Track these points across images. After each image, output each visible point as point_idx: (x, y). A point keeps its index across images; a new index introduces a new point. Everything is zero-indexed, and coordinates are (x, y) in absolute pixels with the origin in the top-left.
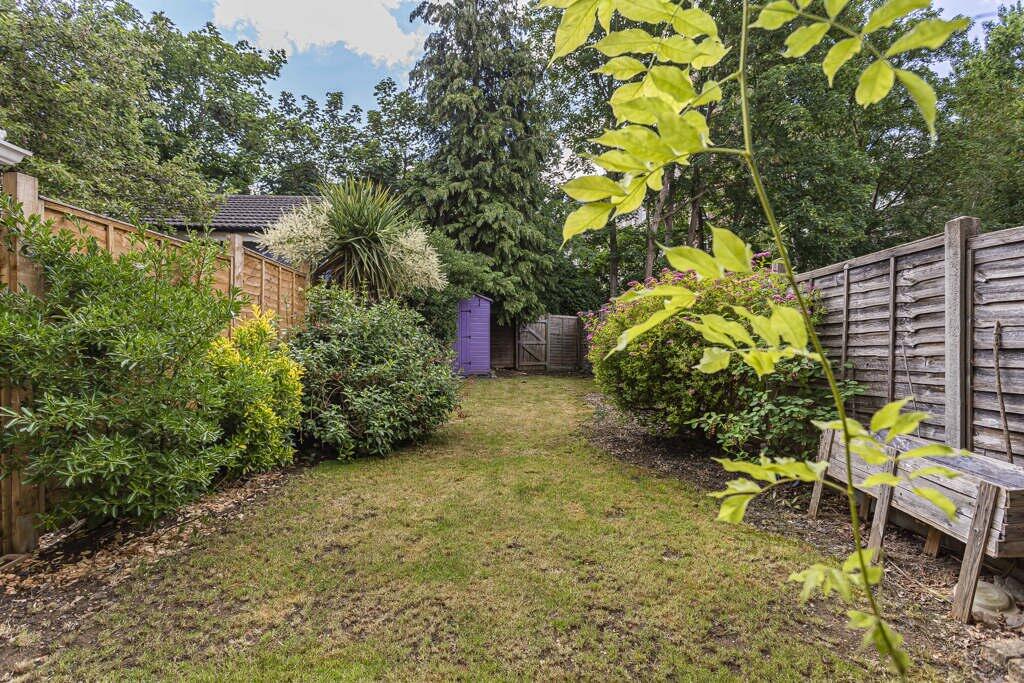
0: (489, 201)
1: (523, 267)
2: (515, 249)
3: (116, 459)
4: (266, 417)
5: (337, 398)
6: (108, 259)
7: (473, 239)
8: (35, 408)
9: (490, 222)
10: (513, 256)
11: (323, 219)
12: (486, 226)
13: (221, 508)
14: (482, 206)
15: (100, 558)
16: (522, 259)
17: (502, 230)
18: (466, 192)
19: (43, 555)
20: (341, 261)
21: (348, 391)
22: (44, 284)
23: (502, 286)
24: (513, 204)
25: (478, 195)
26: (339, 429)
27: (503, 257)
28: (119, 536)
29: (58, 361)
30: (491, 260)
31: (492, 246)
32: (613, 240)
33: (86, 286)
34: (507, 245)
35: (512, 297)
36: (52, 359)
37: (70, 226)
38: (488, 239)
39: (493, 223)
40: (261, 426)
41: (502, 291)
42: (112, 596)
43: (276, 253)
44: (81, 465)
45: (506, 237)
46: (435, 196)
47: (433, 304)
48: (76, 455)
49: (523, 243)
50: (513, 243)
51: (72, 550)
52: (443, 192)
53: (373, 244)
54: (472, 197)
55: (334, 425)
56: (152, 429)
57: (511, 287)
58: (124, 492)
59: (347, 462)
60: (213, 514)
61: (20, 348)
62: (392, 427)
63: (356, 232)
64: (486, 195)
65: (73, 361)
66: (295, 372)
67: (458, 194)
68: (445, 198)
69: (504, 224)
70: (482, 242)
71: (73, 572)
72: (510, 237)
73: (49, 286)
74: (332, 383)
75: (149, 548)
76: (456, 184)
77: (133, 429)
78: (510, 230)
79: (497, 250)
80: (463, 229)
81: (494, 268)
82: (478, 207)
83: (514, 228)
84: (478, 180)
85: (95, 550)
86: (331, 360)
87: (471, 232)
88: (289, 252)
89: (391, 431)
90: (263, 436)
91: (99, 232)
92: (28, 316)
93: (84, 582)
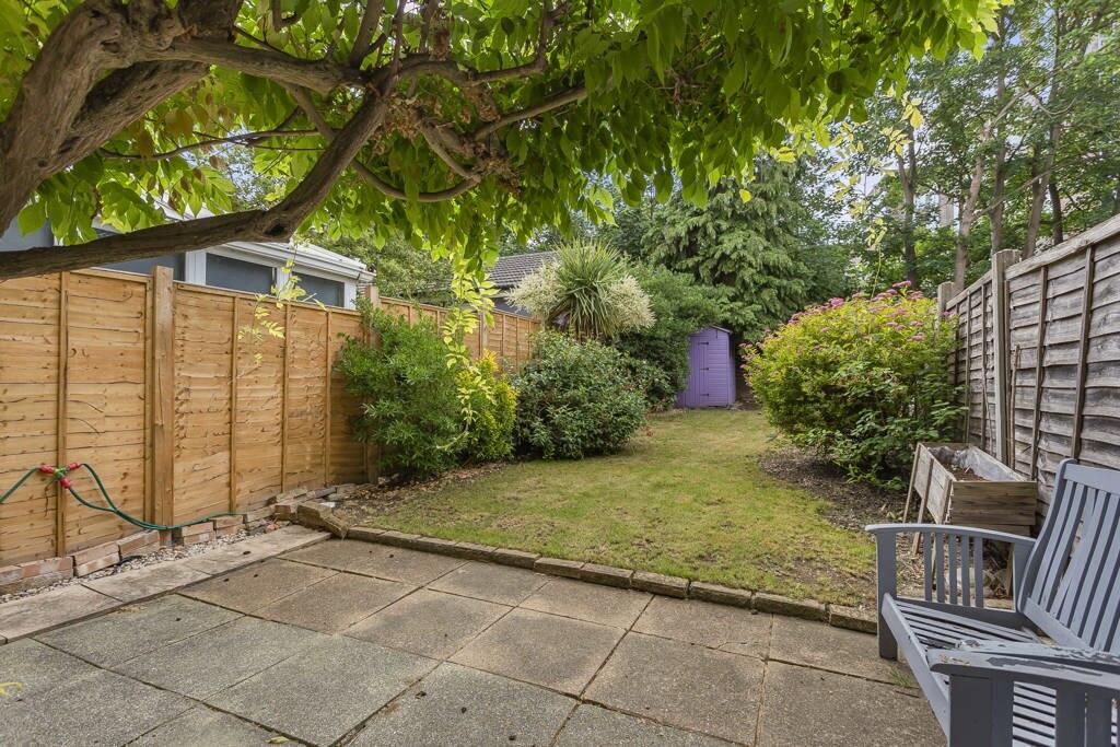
0: (731, 230)
1: (766, 295)
2: (756, 278)
3: (407, 433)
4: (488, 421)
5: (544, 414)
6: (408, 327)
7: (714, 270)
8: (375, 405)
9: (728, 253)
10: (755, 283)
11: (553, 276)
12: (724, 257)
13: (464, 477)
14: (721, 238)
15: (403, 490)
16: (766, 286)
17: (742, 259)
18: (704, 226)
19: (380, 486)
20: (568, 308)
21: (551, 409)
22: (380, 342)
23: (741, 315)
24: (757, 230)
25: (718, 228)
26: (542, 435)
27: (745, 285)
28: (412, 482)
29: (386, 384)
30: (730, 291)
31: (733, 275)
32: (911, 250)
33: (397, 344)
34: (747, 274)
35: (753, 326)
36: (383, 381)
37: (392, 310)
38: (727, 269)
39: (732, 253)
40: (485, 427)
41: (741, 321)
42: (404, 503)
43: (519, 306)
44: (393, 435)
45: (746, 265)
46: (673, 234)
47: (660, 339)
48: (391, 430)
49: (769, 269)
50: (754, 271)
51: (391, 486)
52: (681, 230)
53: (593, 293)
54: (711, 230)
55: (538, 432)
56: (425, 421)
57: (752, 316)
58: (412, 453)
59: (548, 460)
60: (459, 478)
61: (371, 376)
62: (581, 437)
63: (580, 284)
64: (725, 225)
65: (392, 384)
66: (512, 393)
67: (696, 229)
68: (683, 234)
69: (742, 253)
70: (722, 273)
71: (391, 494)
72: (751, 265)
73: (382, 344)
74: (542, 404)
75: (424, 489)
76: (695, 219)
77: (416, 420)
78: (750, 258)
79: (738, 278)
80: (703, 261)
81: (733, 299)
82: (717, 238)
83: (755, 255)
84: (717, 211)
85: (401, 486)
86: (541, 386)
87: (710, 264)
88: (530, 305)
89: (579, 440)
90: (487, 433)
91: (405, 311)
92: (374, 360)
93: (394, 498)
